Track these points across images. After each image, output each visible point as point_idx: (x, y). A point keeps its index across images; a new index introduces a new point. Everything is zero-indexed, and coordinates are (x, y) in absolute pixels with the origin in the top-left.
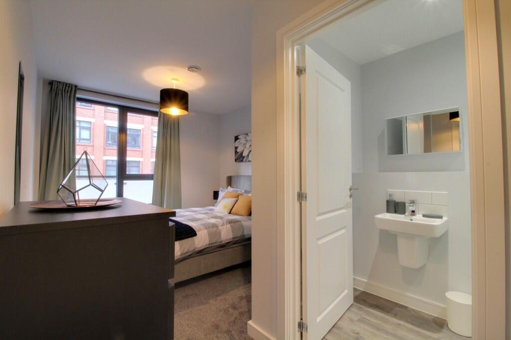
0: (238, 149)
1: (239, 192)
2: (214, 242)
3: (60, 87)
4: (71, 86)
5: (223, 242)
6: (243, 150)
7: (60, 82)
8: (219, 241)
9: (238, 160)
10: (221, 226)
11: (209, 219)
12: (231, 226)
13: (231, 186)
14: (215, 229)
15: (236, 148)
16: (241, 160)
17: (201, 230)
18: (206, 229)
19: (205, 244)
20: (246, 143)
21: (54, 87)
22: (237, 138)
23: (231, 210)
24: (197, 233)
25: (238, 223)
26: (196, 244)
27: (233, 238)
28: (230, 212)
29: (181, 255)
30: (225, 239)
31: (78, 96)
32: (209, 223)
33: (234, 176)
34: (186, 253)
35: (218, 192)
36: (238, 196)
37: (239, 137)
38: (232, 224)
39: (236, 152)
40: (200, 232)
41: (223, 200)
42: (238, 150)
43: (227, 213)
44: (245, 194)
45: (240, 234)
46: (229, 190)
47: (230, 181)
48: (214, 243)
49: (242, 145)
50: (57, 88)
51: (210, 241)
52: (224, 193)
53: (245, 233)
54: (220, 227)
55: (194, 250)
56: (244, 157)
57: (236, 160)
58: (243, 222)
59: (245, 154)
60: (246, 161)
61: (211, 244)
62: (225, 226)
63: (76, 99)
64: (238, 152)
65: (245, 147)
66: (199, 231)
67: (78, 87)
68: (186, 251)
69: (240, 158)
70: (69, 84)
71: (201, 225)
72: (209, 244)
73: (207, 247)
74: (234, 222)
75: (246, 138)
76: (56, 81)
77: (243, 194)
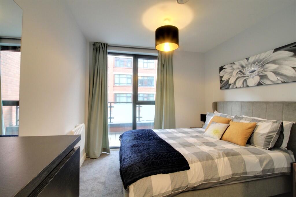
0: (223, 77)
1: (228, 117)
2: (209, 178)
3: (98, 46)
4: (104, 44)
5: (221, 180)
6: (230, 78)
7: (98, 43)
8: (215, 177)
9: (224, 88)
10: (217, 158)
11: (201, 145)
12: (229, 159)
13: (217, 111)
14: (210, 161)
15: (221, 77)
16: (227, 87)
17: (194, 162)
18: (200, 161)
19: (199, 180)
20: (233, 71)
21: (95, 47)
22: (221, 69)
23: (222, 135)
24: (190, 166)
25: (238, 157)
26: (189, 179)
27: (233, 175)
28: (222, 137)
29: (172, 191)
30: (223, 176)
31: (108, 51)
32: (203, 152)
33: (220, 102)
34: (178, 189)
35: (206, 115)
36: (228, 122)
37: (224, 67)
38: (231, 157)
39: (221, 81)
40: (193, 165)
41: (212, 125)
42: (223, 79)
43: (218, 139)
44: (235, 120)
45: (241, 171)
46: (216, 115)
47: (216, 106)
48: (209, 180)
49: (227, 74)
50: (97, 46)
51: (205, 176)
52: (212, 117)
53: (248, 170)
54: (216, 160)
55: (187, 186)
56: (230, 85)
57: (221, 88)
58: (243, 156)
59: (231, 81)
60: (232, 88)
61: (207, 180)
62: (222, 159)
63: (107, 53)
64: (223, 81)
65: (231, 75)
66: (192, 163)
67: (108, 45)
68: (177, 187)
69: (225, 85)
70: (103, 43)
71: (193, 154)
72: (204, 181)
73: (202, 184)
74: (232, 155)
75: (232, 66)
76: (96, 42)
77: (233, 120)
